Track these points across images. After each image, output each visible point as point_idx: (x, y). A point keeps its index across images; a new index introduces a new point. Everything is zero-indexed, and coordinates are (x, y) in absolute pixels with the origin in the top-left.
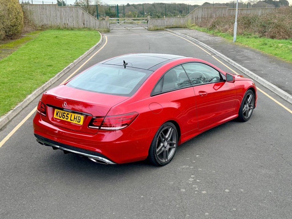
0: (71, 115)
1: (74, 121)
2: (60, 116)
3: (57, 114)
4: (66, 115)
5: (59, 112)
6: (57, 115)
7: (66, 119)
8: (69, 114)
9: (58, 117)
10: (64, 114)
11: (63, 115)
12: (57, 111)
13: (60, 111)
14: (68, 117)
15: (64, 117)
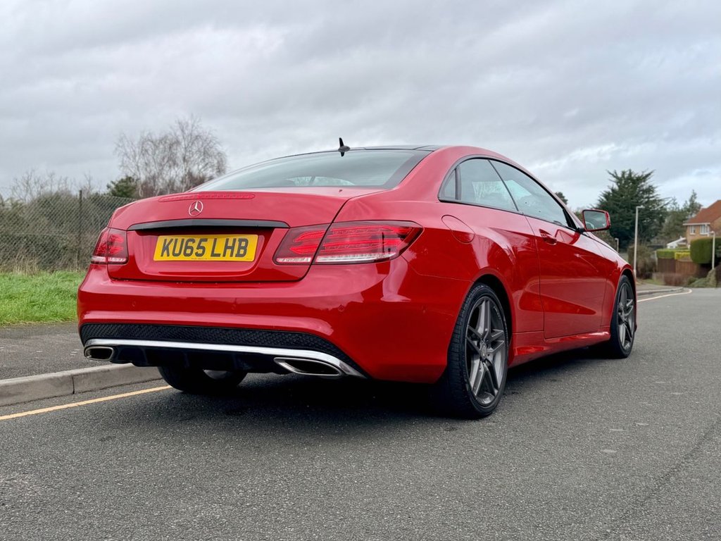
1: (224, 255)
3: (166, 248)
5: (172, 240)
10: (190, 244)
11: (187, 247)
12: (165, 240)
13: (174, 237)
15: (188, 251)
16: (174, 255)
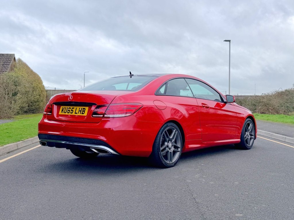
0: (76, 108)
2: (65, 112)
3: (62, 110)
4: (71, 110)
6: (62, 112)
7: (71, 113)
8: (74, 108)
9: (63, 113)
14: (73, 111)
16: (65, 113)
